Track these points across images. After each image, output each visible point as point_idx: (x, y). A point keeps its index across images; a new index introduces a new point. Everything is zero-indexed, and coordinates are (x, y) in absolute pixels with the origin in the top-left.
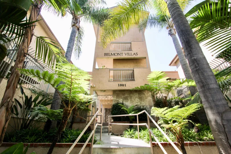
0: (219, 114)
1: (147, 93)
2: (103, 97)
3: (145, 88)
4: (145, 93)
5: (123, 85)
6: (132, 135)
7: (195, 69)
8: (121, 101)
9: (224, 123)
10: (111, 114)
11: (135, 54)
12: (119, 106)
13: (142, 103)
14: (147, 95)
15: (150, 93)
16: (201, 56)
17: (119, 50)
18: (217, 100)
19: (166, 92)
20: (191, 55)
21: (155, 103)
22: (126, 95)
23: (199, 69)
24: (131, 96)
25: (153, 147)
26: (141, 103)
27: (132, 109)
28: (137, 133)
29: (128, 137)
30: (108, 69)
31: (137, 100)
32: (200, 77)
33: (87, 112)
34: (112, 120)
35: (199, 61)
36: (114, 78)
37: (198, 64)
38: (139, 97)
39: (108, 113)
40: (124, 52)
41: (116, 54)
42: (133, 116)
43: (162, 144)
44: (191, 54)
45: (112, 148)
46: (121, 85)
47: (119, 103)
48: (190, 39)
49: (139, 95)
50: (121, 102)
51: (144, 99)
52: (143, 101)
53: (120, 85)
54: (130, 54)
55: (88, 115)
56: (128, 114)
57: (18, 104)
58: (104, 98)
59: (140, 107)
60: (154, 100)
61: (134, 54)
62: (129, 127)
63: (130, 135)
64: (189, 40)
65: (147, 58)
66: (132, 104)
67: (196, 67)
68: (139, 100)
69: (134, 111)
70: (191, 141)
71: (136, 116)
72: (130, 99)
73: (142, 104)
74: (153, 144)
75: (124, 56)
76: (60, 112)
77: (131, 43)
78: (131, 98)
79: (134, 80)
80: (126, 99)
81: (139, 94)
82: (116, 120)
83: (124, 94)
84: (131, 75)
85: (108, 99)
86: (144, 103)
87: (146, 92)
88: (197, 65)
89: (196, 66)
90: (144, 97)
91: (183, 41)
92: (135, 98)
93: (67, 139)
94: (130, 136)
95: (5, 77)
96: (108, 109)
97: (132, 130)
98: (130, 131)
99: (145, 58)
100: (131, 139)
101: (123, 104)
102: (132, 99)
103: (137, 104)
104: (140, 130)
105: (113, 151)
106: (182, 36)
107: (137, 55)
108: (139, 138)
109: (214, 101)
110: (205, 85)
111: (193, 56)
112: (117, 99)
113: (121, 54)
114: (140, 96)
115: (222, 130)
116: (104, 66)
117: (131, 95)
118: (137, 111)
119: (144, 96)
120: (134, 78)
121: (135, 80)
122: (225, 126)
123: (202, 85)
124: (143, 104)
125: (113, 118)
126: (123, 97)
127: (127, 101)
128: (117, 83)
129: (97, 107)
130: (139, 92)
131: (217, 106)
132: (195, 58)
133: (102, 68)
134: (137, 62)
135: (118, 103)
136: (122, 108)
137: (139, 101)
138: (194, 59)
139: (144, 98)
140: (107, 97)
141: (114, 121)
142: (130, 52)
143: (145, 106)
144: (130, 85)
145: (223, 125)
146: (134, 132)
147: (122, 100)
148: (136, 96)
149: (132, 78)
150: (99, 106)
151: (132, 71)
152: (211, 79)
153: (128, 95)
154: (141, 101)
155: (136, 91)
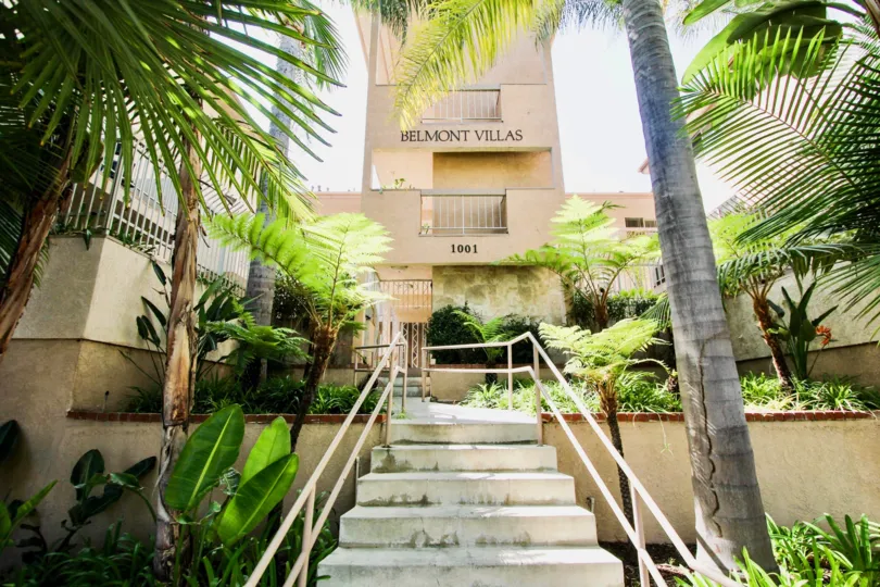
0: (699, 345)
1: (547, 275)
2: (399, 286)
3: (541, 259)
4: (540, 276)
5: (467, 248)
6: (493, 401)
7: (666, 228)
8: (459, 300)
9: (704, 364)
10: (428, 342)
11: (513, 133)
12: (456, 315)
13: (530, 307)
14: (546, 283)
15: (557, 276)
16: (687, 191)
17: (454, 118)
18: (700, 311)
19: (606, 276)
20: (662, 187)
21: (570, 309)
22: (478, 282)
23: (674, 228)
24: (495, 286)
25: (544, 422)
26: (525, 309)
27: (495, 328)
28: (508, 394)
29: (480, 404)
30: (414, 189)
31: (514, 299)
32: (673, 250)
33: (351, 336)
34: (433, 361)
35: (680, 205)
36: (436, 222)
37: (675, 214)
38: (520, 288)
39: (416, 338)
40: (472, 127)
41: (444, 136)
42: (496, 348)
43: (566, 417)
44: (664, 182)
45: (438, 426)
46: (461, 249)
47: (454, 306)
48: (668, 134)
49: (519, 281)
50: (462, 305)
51: (536, 296)
52: (531, 301)
53: (456, 249)
54: (495, 136)
55: (354, 346)
56: (483, 342)
57: (151, 311)
58: (401, 289)
59: (520, 320)
60: (569, 297)
61: (510, 134)
62: (483, 379)
63: (487, 400)
64: (664, 138)
65: (553, 150)
66: (498, 311)
67: (669, 222)
68: (518, 298)
69: (502, 332)
70: (646, 411)
71: (505, 348)
72: (489, 293)
73: (528, 313)
74: (544, 416)
75: (473, 144)
76: (284, 335)
77: (499, 90)
78: (493, 290)
79: (505, 231)
80: (477, 292)
81: (520, 278)
82: (444, 359)
83: (469, 280)
84: (497, 213)
85: (416, 293)
86: (536, 309)
87: (543, 273)
88: (672, 218)
89: (669, 218)
90: (537, 288)
91: (649, 138)
92: (508, 292)
93: (318, 406)
94: (484, 402)
95: (108, 232)
96: (416, 327)
97: (494, 387)
98: (488, 388)
99: (550, 150)
100: (490, 409)
101: (465, 310)
102: (497, 296)
103: (512, 311)
104: (516, 386)
105: (441, 431)
106: (649, 120)
107: (519, 138)
108: (511, 408)
109: (693, 314)
110: (682, 273)
111: (667, 190)
112: (448, 296)
113: (462, 134)
114: (523, 286)
115: (696, 378)
116: (402, 180)
117: (495, 282)
118: (511, 333)
119: (537, 284)
120: (504, 224)
121: (509, 230)
122: (705, 371)
123: (675, 272)
124: (533, 310)
125: (436, 354)
126: (466, 286)
127: (478, 301)
128: (447, 242)
129: (380, 319)
130: (522, 271)
131: (697, 325)
132: (671, 195)
133: (393, 186)
134: (517, 166)
135: (450, 309)
136: (465, 324)
137: (520, 302)
138: (668, 197)
139: (535, 290)
140: (412, 286)
141: (437, 362)
142: (494, 127)
143: (538, 317)
144: (492, 250)
145: (701, 368)
146: (497, 392)
147: (463, 296)
148: (511, 285)
149: (497, 224)
150: (384, 317)
151: (500, 198)
152: (698, 257)
153: (485, 283)
154: (527, 300)
155: (510, 269)
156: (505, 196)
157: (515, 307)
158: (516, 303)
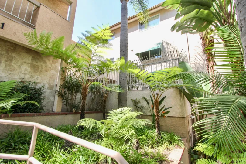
1: (51, 61)
4: (47, 61)
13: (36, 77)
14: (50, 66)
21: (63, 83)
24: (13, 58)
26: (32, 77)
31: (26, 70)
38: (32, 64)
49: (33, 61)
51: (41, 71)
52: (38, 73)
59: (28, 84)
66: (10, 74)
68: (29, 69)
72: (6, 61)
73: (33, 80)
78: (10, 60)
79: (33, 27)
81: (33, 58)
86: (40, 78)
87: (49, 60)
90: (44, 67)
92: (22, 64)
102: (13, 64)
103: (22, 76)
114: (35, 63)
117: (13, 55)
119: (44, 66)
121: (36, 27)
124: (37, 79)
137: (30, 72)
143: (40, 83)
148: (25, 60)
151: (35, 7)
153: (4, 53)
154: (35, 72)
155: (28, 50)
156: (38, 7)
157: (25, 74)
158: (26, 72)
